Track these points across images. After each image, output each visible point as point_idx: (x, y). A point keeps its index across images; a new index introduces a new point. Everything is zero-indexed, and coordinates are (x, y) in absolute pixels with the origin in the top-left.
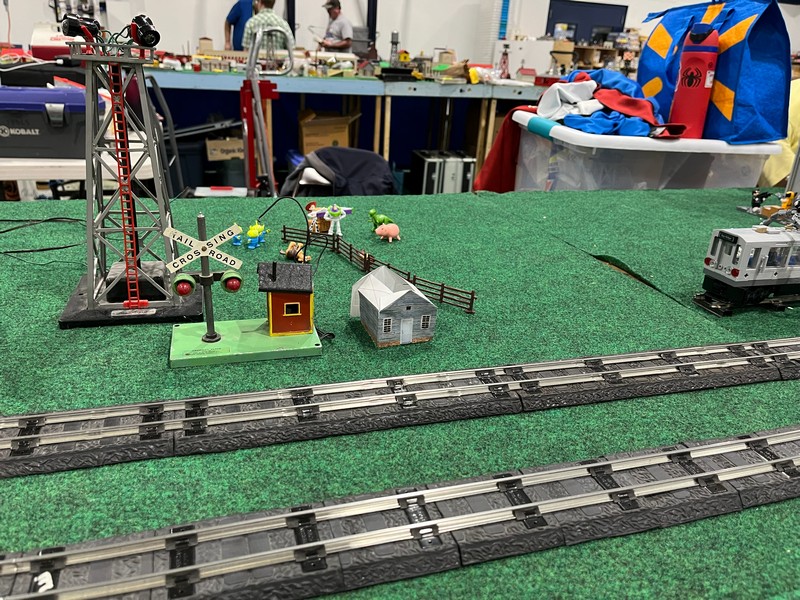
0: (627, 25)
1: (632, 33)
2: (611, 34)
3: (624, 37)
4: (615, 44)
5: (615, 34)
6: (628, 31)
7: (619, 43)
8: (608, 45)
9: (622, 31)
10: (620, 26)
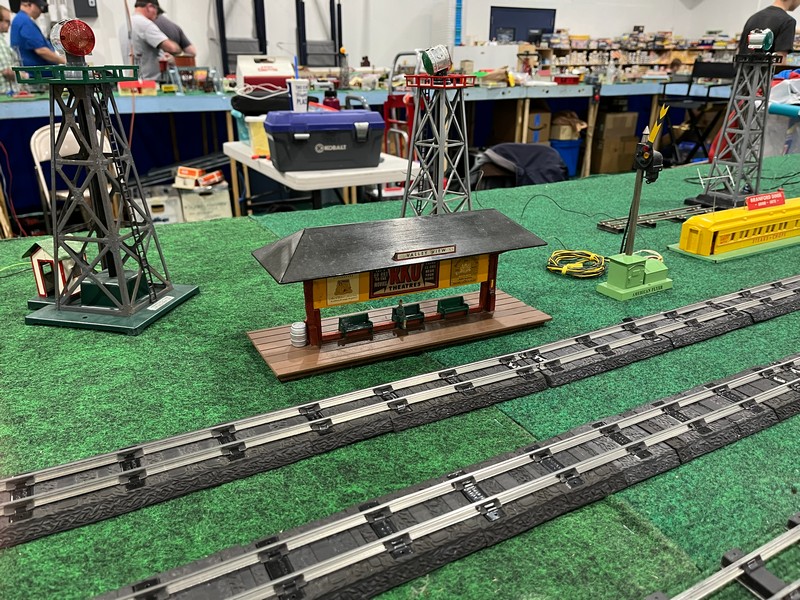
0: (558, 26)
1: (562, 33)
2: (545, 35)
3: (556, 38)
4: (550, 44)
5: (549, 35)
6: (559, 32)
7: (553, 44)
8: (544, 45)
9: (551, 31)
10: (550, 27)
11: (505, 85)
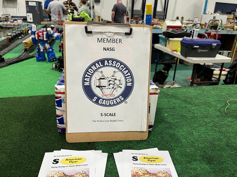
3: (236, 13)
4: (234, 15)
10: (235, 10)
11: (233, 30)
